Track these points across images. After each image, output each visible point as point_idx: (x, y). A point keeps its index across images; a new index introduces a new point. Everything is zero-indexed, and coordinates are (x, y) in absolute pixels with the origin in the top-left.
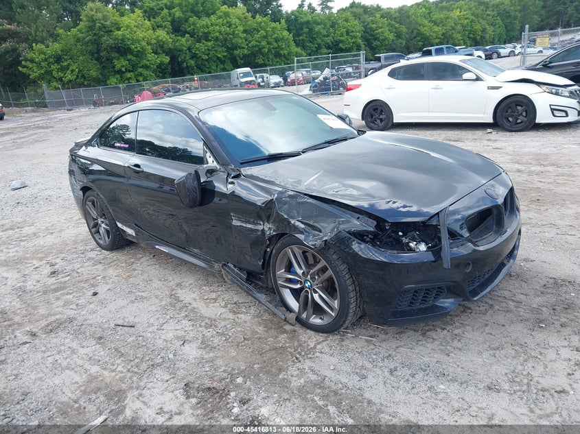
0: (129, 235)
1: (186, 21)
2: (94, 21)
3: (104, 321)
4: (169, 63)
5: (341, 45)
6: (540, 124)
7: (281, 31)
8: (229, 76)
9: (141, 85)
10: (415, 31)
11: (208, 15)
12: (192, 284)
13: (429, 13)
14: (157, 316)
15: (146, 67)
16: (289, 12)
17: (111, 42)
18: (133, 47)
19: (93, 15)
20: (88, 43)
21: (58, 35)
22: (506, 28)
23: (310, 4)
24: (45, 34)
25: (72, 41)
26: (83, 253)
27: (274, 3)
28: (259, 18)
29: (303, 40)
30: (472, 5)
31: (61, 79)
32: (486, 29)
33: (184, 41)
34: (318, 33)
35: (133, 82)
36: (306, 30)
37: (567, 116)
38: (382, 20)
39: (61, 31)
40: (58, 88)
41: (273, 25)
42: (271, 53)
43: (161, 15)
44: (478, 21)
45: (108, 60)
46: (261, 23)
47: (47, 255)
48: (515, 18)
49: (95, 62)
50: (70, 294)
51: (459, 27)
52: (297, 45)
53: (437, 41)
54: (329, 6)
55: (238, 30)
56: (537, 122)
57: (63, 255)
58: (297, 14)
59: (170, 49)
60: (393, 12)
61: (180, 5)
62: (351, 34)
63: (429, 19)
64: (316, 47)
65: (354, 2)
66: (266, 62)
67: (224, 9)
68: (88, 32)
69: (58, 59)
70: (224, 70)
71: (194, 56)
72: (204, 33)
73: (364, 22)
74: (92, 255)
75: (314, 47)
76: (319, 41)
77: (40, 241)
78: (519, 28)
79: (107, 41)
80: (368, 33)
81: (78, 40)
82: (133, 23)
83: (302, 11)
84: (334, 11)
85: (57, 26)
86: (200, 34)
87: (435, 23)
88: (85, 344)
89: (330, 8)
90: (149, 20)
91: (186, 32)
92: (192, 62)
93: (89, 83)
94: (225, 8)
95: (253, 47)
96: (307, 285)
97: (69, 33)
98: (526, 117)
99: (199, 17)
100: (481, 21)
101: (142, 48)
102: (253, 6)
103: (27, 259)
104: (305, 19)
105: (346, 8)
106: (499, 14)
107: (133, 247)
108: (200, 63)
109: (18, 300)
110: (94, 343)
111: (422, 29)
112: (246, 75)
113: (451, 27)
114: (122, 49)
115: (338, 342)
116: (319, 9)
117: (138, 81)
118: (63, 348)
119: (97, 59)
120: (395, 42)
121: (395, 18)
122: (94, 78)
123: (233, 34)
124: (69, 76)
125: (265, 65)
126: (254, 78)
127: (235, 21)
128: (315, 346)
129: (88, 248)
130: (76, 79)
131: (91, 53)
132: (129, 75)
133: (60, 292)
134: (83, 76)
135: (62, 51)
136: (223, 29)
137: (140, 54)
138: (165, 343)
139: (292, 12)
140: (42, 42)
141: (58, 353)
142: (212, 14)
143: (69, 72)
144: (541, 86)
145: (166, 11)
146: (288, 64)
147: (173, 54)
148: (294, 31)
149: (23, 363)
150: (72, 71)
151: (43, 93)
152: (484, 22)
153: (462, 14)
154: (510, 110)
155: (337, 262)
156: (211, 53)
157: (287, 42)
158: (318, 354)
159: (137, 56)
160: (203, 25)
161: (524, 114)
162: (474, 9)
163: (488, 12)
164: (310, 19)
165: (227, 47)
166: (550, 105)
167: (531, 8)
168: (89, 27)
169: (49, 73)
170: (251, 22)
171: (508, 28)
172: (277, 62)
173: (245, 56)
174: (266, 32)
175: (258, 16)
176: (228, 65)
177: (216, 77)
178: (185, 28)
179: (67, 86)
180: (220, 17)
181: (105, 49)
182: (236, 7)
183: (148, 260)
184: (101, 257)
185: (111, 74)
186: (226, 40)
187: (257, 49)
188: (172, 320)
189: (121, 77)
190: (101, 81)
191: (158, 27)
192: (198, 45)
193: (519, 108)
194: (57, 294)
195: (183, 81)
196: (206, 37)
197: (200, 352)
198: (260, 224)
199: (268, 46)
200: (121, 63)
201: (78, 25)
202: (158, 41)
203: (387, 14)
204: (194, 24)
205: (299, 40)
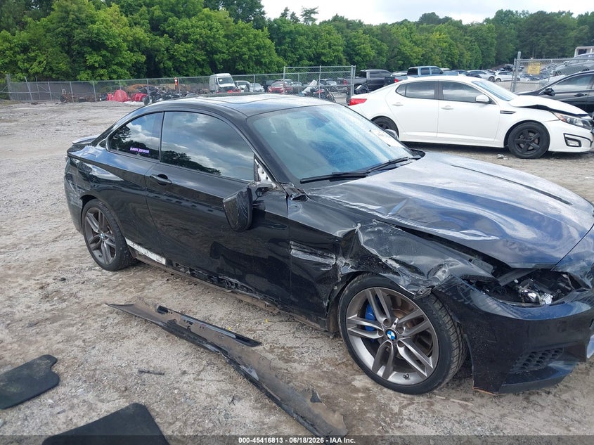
0: (140, 255)
1: (166, 20)
2: (67, 13)
3: (123, 365)
4: (145, 63)
5: (323, 58)
6: (553, 152)
7: (263, 38)
8: (208, 80)
9: (114, 83)
10: (396, 50)
11: (189, 16)
12: (223, 319)
13: (411, 33)
14: (189, 361)
15: (121, 65)
16: (272, 20)
17: (84, 36)
18: (108, 42)
19: (67, 6)
20: (59, 34)
21: (26, 23)
22: (482, 54)
23: (293, 15)
24: (11, 21)
25: (42, 31)
26: (79, 273)
27: (257, 10)
28: (241, 23)
29: (285, 50)
30: (451, 29)
31: (26, 71)
32: (463, 53)
33: (163, 41)
34: (301, 44)
35: (106, 79)
36: (288, 40)
37: (580, 146)
38: (364, 36)
39: (29, 19)
40: (24, 80)
41: (255, 31)
42: (252, 61)
43: (140, 12)
44: (457, 45)
45: (78, 53)
46: (243, 28)
47: (34, 273)
48: (492, 45)
49: (66, 55)
50: (73, 325)
51: (437, 50)
52: (279, 55)
53: (417, 61)
54: (312, 18)
55: (219, 34)
56: (549, 150)
57: (55, 274)
58: (280, 22)
59: (146, 48)
60: (375, 29)
61: (160, 4)
62: (334, 47)
63: (410, 39)
64: (297, 58)
65: (337, 16)
66: (247, 69)
67: (206, 12)
68: (59, 22)
69: (25, 49)
70: (203, 74)
71: (172, 58)
72: (184, 34)
73: (346, 37)
74: (92, 275)
75: (295, 57)
76: (301, 52)
77: (23, 255)
78: (495, 55)
79: (79, 34)
80: (350, 47)
81: (48, 30)
82: (109, 18)
83: (286, 20)
84: (317, 23)
85: (24, 14)
86: (180, 35)
87: (415, 43)
88: (104, 396)
89: (314, 20)
90: (127, 16)
91: (164, 32)
92: (170, 64)
93: (57, 76)
94: (206, 10)
95: (234, 52)
96: (389, 336)
97: (38, 23)
98: (538, 144)
99: (179, 18)
100: (459, 45)
101: (117, 44)
102: (235, 11)
103: (10, 276)
104: (288, 29)
105: (329, 20)
106: (477, 40)
107: (140, 268)
108: (178, 65)
109: (7, 331)
110: (116, 395)
111: (403, 49)
112: (225, 80)
113: (431, 48)
114: (96, 44)
115: (426, 407)
116: (302, 20)
117: (111, 78)
118: (75, 401)
119: (67, 52)
120: (376, 58)
121: (377, 35)
122: (63, 72)
123: (214, 38)
124: (36, 68)
125: (245, 73)
126: (233, 85)
127: (216, 24)
128: (400, 411)
129: (84, 266)
130: (42, 72)
131: (62, 45)
132: (102, 72)
133: (59, 323)
134: (51, 69)
135: (30, 40)
136: (204, 32)
137: (115, 51)
138: (209, 399)
139: (275, 21)
140: (8, 30)
141: (71, 409)
142: (194, 15)
143: (36, 63)
144: (556, 114)
145: (144, 8)
146: (268, 73)
147: (150, 54)
148: (276, 40)
149: (26, 423)
150: (40, 63)
151: (6, 84)
152: (461, 47)
153: (441, 36)
154: (521, 137)
155: (440, 313)
156: (190, 55)
157: (268, 50)
158: (406, 422)
159: (111, 52)
160: (183, 26)
161: (536, 141)
162: (453, 32)
163: (466, 37)
164: (293, 29)
165: (207, 51)
166: (564, 134)
167: (506, 36)
168: (61, 18)
169: (14, 63)
170: (232, 27)
171: (485, 55)
172: (258, 70)
173: (225, 61)
174: (248, 38)
175: (240, 21)
176: (207, 69)
177: (193, 81)
178: (164, 28)
179: (32, 78)
180: (202, 20)
181: (77, 42)
182: (218, 10)
183: (161, 285)
184: (103, 278)
185: (82, 69)
186: (206, 43)
187: (237, 55)
188: (209, 367)
189: (93, 73)
190: (70, 76)
191: (136, 24)
192: (176, 46)
193: (531, 134)
194: (55, 324)
195: (159, 82)
196: (186, 38)
197: (257, 414)
198: (332, 258)
199: (249, 53)
200: (93, 59)
201: (48, 14)
202: (135, 39)
203: (369, 30)
204: (173, 24)
205: (281, 50)
